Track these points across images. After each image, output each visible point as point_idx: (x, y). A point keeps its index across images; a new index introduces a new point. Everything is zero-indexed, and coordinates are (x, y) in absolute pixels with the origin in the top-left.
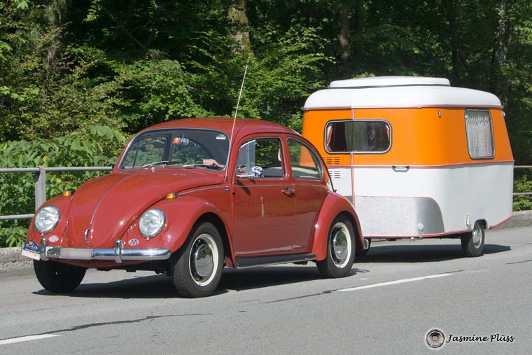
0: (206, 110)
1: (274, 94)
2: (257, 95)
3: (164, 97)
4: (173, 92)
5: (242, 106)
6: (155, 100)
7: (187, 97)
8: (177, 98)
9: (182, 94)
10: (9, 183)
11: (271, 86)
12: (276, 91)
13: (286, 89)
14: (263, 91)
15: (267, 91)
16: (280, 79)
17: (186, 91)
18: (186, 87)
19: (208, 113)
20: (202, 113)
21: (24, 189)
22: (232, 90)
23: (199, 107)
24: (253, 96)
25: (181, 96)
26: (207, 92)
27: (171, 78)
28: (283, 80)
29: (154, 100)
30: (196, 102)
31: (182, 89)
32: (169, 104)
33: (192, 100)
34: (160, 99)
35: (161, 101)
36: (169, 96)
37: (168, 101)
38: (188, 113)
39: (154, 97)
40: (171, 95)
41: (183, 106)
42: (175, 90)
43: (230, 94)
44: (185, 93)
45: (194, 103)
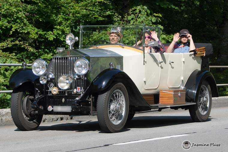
0: (37, 28)
1: (81, 19)
2: (70, 19)
3: (10, 20)
4: (15, 16)
5: (60, 26)
6: (4, 21)
7: (25, 19)
8: (18, 20)
9: (21, 17)
11: (79, 13)
12: (82, 16)
13: (89, 15)
14: (74, 17)
15: (76, 16)
16: (85, 9)
17: (24, 15)
18: (24, 13)
19: (38, 30)
20: (34, 30)
22: (54, 16)
23: (32, 26)
24: (67, 20)
25: (20, 19)
26: (38, 16)
27: (14, 7)
28: (86, 9)
30: (30, 23)
31: (21, 15)
32: (13, 24)
33: (28, 22)
34: (7, 21)
35: (7, 22)
36: (13, 19)
37: (12, 22)
38: (25, 30)
39: (3, 19)
40: (14, 18)
41: (22, 25)
42: (16, 15)
43: (53, 18)
44: (23, 17)
45: (29, 24)
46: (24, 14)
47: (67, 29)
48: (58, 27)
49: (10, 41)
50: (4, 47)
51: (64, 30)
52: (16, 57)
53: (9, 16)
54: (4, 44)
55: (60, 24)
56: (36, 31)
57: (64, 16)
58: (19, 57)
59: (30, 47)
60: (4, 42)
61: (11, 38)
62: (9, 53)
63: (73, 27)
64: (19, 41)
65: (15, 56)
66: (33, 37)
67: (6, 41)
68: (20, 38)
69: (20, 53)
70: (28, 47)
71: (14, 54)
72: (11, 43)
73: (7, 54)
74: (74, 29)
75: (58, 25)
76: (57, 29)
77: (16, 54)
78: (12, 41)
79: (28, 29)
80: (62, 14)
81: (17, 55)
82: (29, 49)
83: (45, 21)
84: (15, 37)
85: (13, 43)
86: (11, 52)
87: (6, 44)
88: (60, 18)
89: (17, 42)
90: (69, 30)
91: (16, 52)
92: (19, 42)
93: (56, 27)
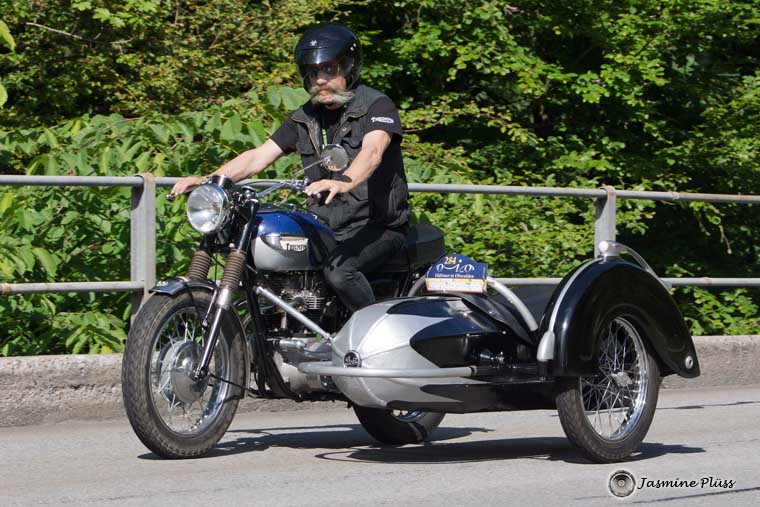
0: (543, 59)
1: (701, 29)
2: (662, 30)
3: (449, 28)
4: (469, 17)
5: (625, 53)
6: (428, 33)
7: (501, 28)
8: (477, 31)
9: (488, 21)
10: (81, 210)
11: (694, 10)
12: (704, 21)
13: (729, 16)
14: (676, 22)
15: (685, 20)
17: (499, 14)
18: (498, 6)
19: (546, 67)
20: (534, 66)
21: (113, 225)
22: (605, 16)
23: (526, 53)
24: (652, 32)
25: (486, 25)
26: (547, 18)
29: (424, 34)
30: (521, 42)
31: (488, 11)
32: (459, 44)
33: (512, 37)
34: (439, 32)
35: (440, 37)
36: (459, 26)
37: (456, 38)
38: (501, 65)
39: (424, 27)
40: (463, 24)
41: (491, 49)
42: (472, 11)
43: (600, 26)
44: (497, 19)
45: (515, 44)
46: (501, 8)
47: (651, 64)
48: (619, 58)
49: (449, 104)
50: (428, 126)
51: (641, 67)
52: (469, 160)
53: (447, 14)
54: (425, 112)
55: (626, 46)
56: (541, 72)
57: (642, 17)
58: (477, 162)
59: (517, 128)
60: (424, 108)
61: (452, 94)
62: (444, 147)
63: (674, 58)
64: (481, 104)
65: (463, 155)
66: (530, 91)
67: (434, 103)
68: (483, 95)
69: (480, 147)
70: (510, 126)
71: (461, 150)
72: (452, 110)
73: (437, 148)
74: (675, 66)
75: (617, 52)
76: (616, 65)
77: (469, 149)
78: (453, 105)
79: (512, 62)
80: (633, 10)
81: (472, 155)
82: (513, 135)
83: (575, 35)
84: (465, 89)
85: (456, 111)
86: (450, 144)
87: (435, 116)
88: (626, 25)
89: (473, 109)
90: (656, 68)
91: (468, 141)
92: (480, 107)
93: (611, 56)
